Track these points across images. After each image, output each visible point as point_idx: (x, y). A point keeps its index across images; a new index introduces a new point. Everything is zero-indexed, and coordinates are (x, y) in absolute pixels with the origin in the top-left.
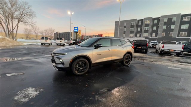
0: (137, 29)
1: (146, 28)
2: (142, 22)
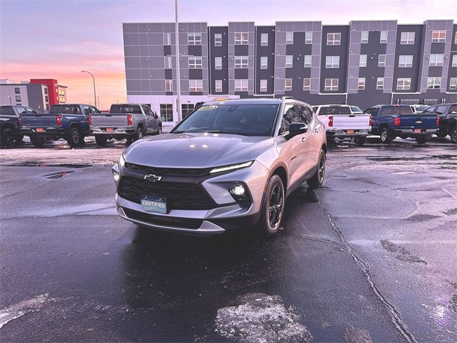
0: (213, 62)
1: (240, 61)
2: (225, 39)
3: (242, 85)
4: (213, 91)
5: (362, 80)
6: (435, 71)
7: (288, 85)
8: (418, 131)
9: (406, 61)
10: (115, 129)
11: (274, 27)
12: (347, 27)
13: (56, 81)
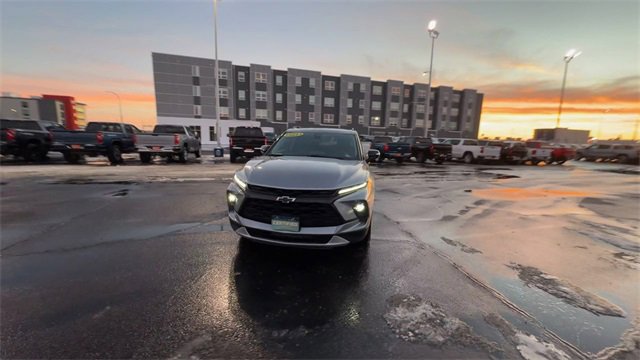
0: (237, 94)
1: (260, 95)
2: (247, 76)
3: (262, 113)
4: (238, 118)
5: (350, 117)
6: (394, 114)
7: (298, 117)
8: (399, 155)
9: (377, 106)
10: (161, 147)
11: (286, 72)
12: (339, 78)
13: (72, 99)
